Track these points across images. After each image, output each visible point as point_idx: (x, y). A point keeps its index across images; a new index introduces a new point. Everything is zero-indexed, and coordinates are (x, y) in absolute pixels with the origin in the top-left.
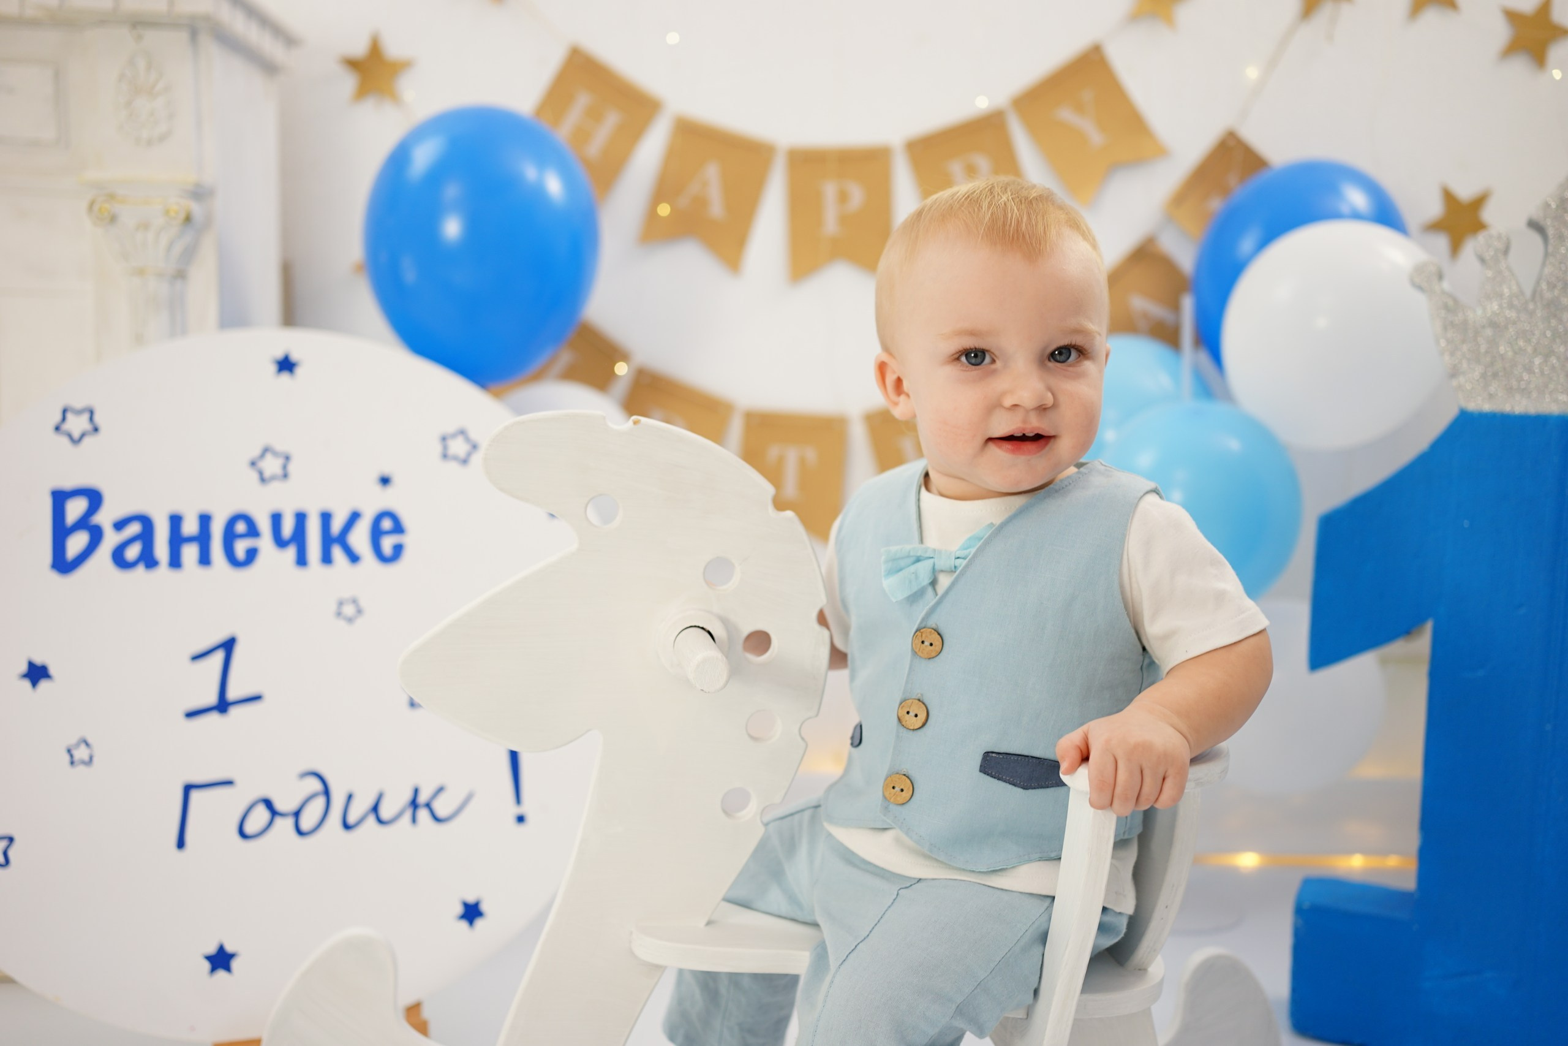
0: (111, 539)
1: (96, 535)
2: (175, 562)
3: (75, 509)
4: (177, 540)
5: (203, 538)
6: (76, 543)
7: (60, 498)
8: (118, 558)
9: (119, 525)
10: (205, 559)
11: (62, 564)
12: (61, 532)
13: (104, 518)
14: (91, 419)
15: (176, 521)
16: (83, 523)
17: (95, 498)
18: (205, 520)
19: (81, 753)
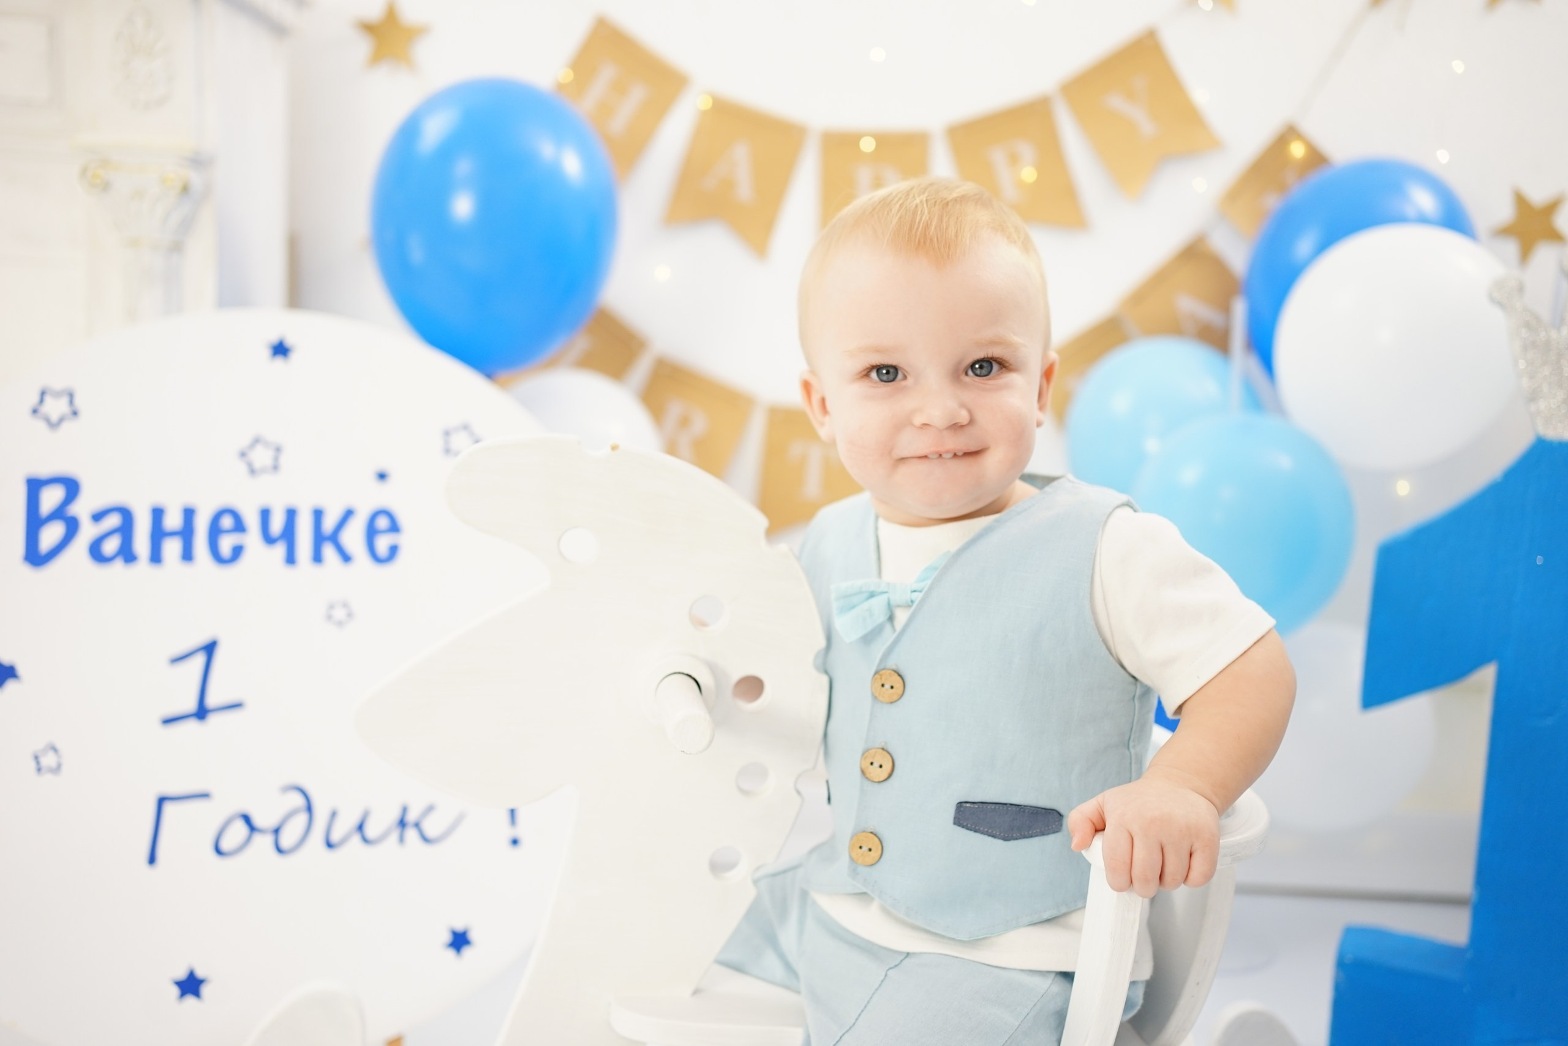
0: (88, 532)
1: (72, 526)
2: (156, 557)
3: (50, 498)
4: (158, 534)
5: (186, 533)
6: (50, 535)
7: (35, 486)
8: (96, 552)
9: (97, 517)
10: (187, 555)
11: (35, 557)
12: (34, 522)
13: (81, 509)
14: (71, 402)
15: (158, 514)
16: (59, 514)
17: (72, 487)
18: (189, 514)
19: (49, 760)
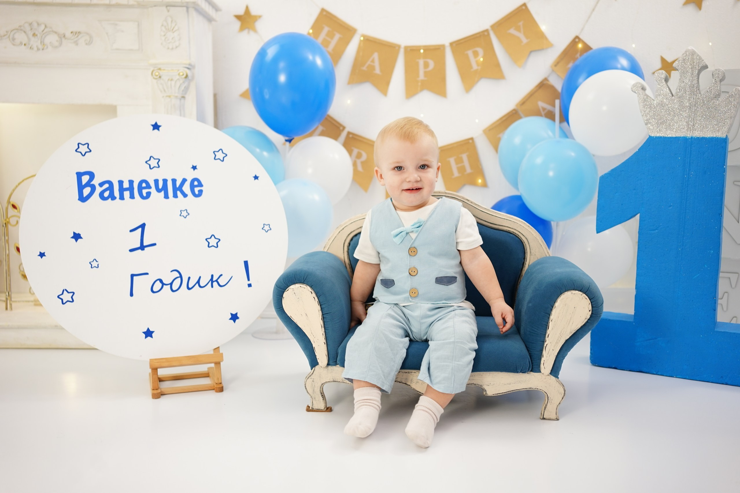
0: (99, 190)
1: (93, 188)
2: (122, 198)
3: (85, 179)
4: (122, 190)
5: (131, 189)
6: (87, 191)
7: (79, 175)
8: (102, 196)
9: (101, 185)
10: (132, 197)
11: (83, 199)
12: (81, 187)
13: (96, 182)
14: (88, 147)
15: (121, 183)
16: (88, 184)
17: (92, 175)
18: (131, 182)
19: (95, 264)
